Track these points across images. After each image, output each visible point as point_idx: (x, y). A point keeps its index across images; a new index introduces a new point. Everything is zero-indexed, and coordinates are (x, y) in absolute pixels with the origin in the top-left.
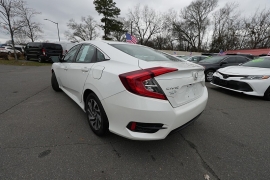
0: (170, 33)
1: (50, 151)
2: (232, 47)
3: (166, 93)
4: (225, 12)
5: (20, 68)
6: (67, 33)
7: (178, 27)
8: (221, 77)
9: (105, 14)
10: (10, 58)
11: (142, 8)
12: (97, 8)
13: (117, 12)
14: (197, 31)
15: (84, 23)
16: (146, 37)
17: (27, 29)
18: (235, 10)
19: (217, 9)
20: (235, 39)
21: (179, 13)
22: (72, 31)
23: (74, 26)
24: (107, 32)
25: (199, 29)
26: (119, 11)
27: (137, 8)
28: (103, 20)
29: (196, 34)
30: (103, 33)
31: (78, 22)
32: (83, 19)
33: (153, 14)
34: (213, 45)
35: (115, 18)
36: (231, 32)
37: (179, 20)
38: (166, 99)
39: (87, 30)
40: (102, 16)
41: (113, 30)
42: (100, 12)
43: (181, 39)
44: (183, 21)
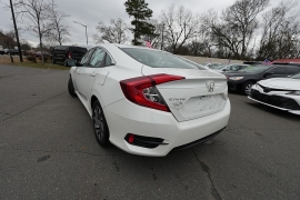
0: (209, 37)
1: (49, 156)
2: (286, 54)
3: (169, 104)
4: (279, 12)
5: (45, 71)
6: (95, 36)
7: (219, 30)
8: (262, 91)
9: (136, 16)
10: (38, 60)
11: (176, 9)
12: (128, 10)
13: (149, 13)
14: (241, 35)
15: (113, 26)
16: (180, 42)
17: (55, 32)
18: (293, 9)
19: (268, 9)
20: (290, 45)
21: (220, 14)
22: (101, 35)
23: (103, 29)
24: (137, 36)
25: (244, 33)
26: (151, 12)
27: (172, 9)
28: (133, 23)
29: (239, 39)
30: (132, 37)
31: (108, 25)
32: (113, 21)
33: (189, 16)
34: (261, 52)
35: (147, 20)
36: (285, 37)
37: (220, 22)
38: (169, 111)
39: (116, 33)
40: (133, 18)
41: (144, 33)
42: (131, 14)
43: (220, 44)
44: (225, 23)
